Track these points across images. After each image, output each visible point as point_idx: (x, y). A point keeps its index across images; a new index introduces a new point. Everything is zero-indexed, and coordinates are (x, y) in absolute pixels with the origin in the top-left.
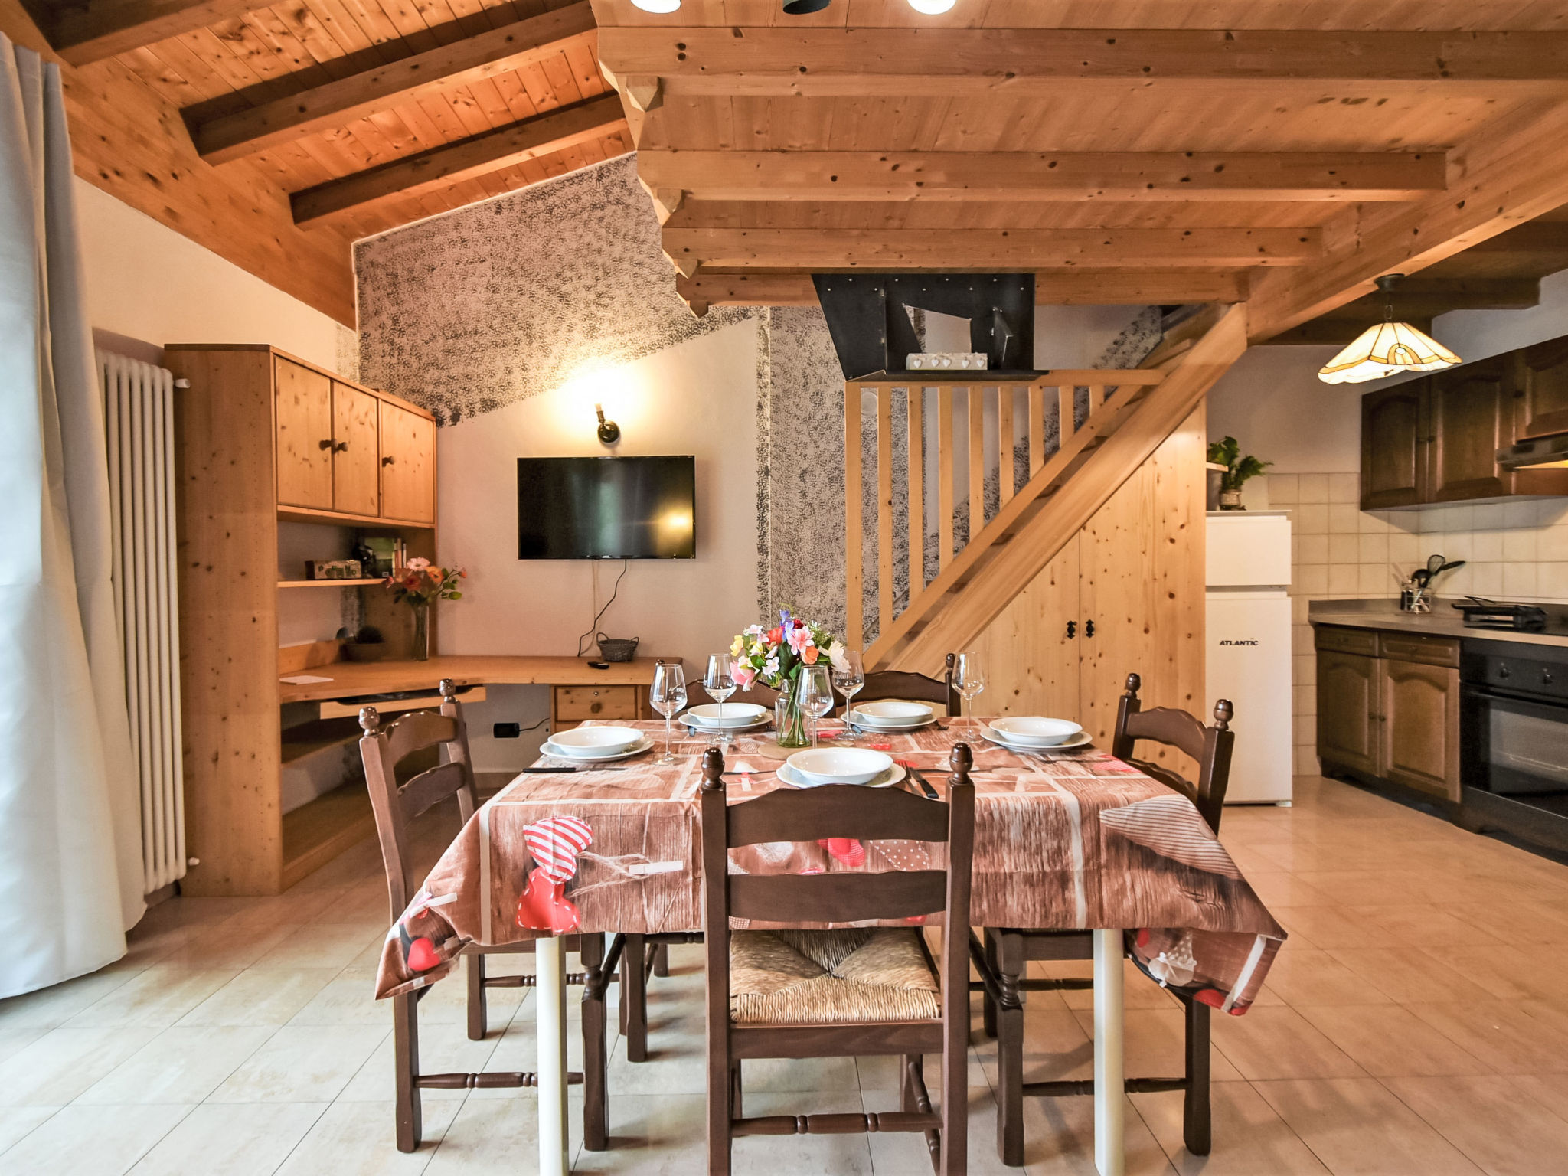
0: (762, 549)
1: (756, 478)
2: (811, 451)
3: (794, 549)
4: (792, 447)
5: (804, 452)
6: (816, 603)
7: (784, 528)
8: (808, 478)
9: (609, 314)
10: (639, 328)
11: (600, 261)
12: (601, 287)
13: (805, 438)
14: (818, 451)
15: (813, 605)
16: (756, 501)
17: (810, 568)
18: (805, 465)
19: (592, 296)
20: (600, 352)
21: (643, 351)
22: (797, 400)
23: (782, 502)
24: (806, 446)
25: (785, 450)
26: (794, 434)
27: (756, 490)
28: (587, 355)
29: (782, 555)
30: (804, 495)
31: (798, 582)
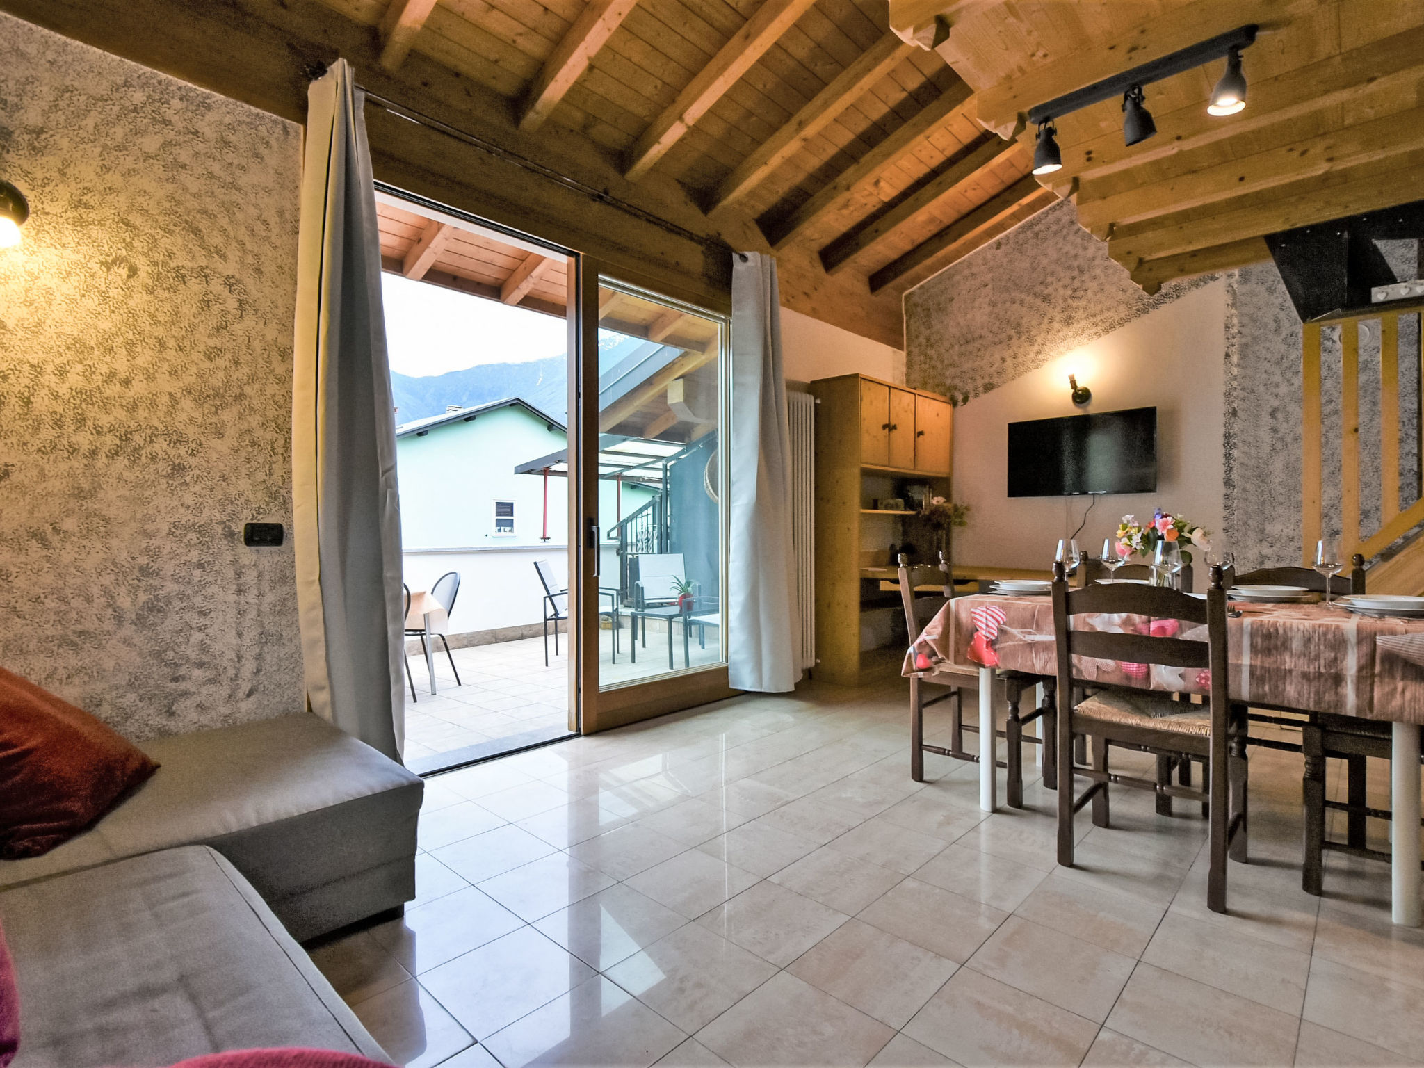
0: (1228, 483)
1: (1223, 419)
2: (1283, 389)
3: (1262, 482)
4: (1262, 388)
5: (1275, 391)
6: (1289, 531)
7: (1253, 462)
8: (1280, 416)
9: (1083, 303)
10: (1109, 309)
11: (1076, 264)
12: (1076, 283)
13: (1277, 378)
14: (1292, 388)
15: (1285, 533)
16: (1221, 440)
17: (1281, 499)
18: (1276, 403)
19: (1069, 292)
20: (1075, 334)
21: (1113, 327)
22: (1268, 344)
23: (1250, 439)
24: (1277, 385)
25: (1253, 391)
26: (1264, 376)
27: (1222, 430)
28: (1065, 339)
29: (1249, 487)
30: (1275, 430)
31: (1267, 512)
